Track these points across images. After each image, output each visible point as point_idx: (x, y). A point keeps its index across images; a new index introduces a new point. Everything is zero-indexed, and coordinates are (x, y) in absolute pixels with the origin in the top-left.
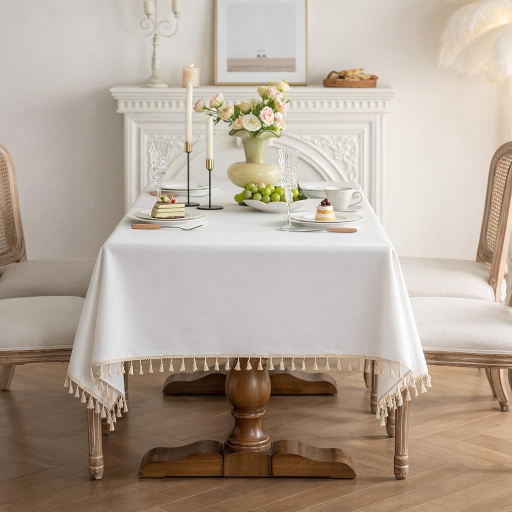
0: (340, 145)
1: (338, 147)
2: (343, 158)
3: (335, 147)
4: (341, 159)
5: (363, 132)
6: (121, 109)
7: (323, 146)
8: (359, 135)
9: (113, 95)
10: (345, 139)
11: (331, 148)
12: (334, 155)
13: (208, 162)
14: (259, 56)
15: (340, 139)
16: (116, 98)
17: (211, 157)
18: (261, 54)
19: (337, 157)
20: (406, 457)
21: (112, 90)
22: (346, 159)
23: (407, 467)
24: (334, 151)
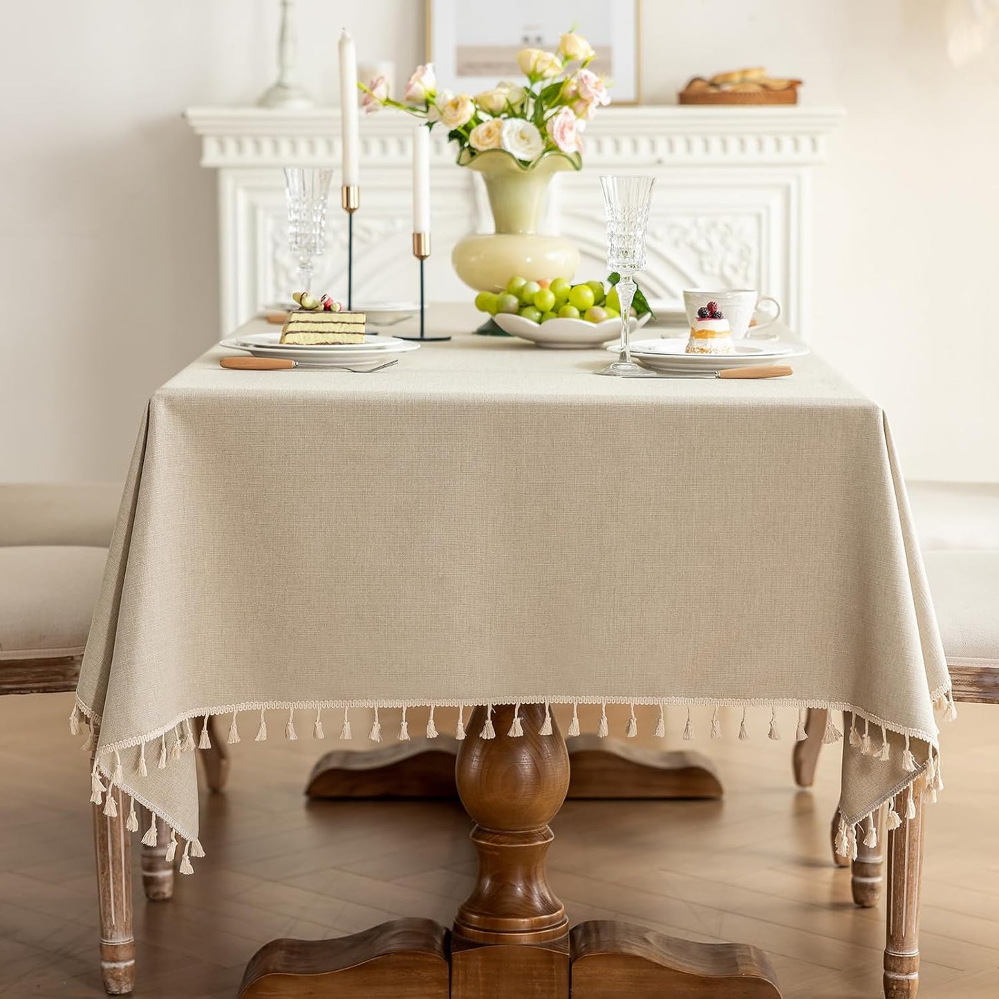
0: (715, 239)
1: (710, 244)
2: (721, 268)
3: (703, 245)
4: (716, 271)
5: (768, 208)
6: (211, 157)
7: (676, 243)
8: (759, 217)
9: (194, 123)
10: (727, 226)
11: (692, 247)
12: (701, 264)
13: (418, 237)
14: (526, 39)
15: (714, 225)
16: (200, 131)
17: (425, 228)
18: (532, 34)
19: (707, 268)
20: (914, 952)
21: (191, 112)
22: (728, 272)
23: (914, 976)
24: (699, 252)
